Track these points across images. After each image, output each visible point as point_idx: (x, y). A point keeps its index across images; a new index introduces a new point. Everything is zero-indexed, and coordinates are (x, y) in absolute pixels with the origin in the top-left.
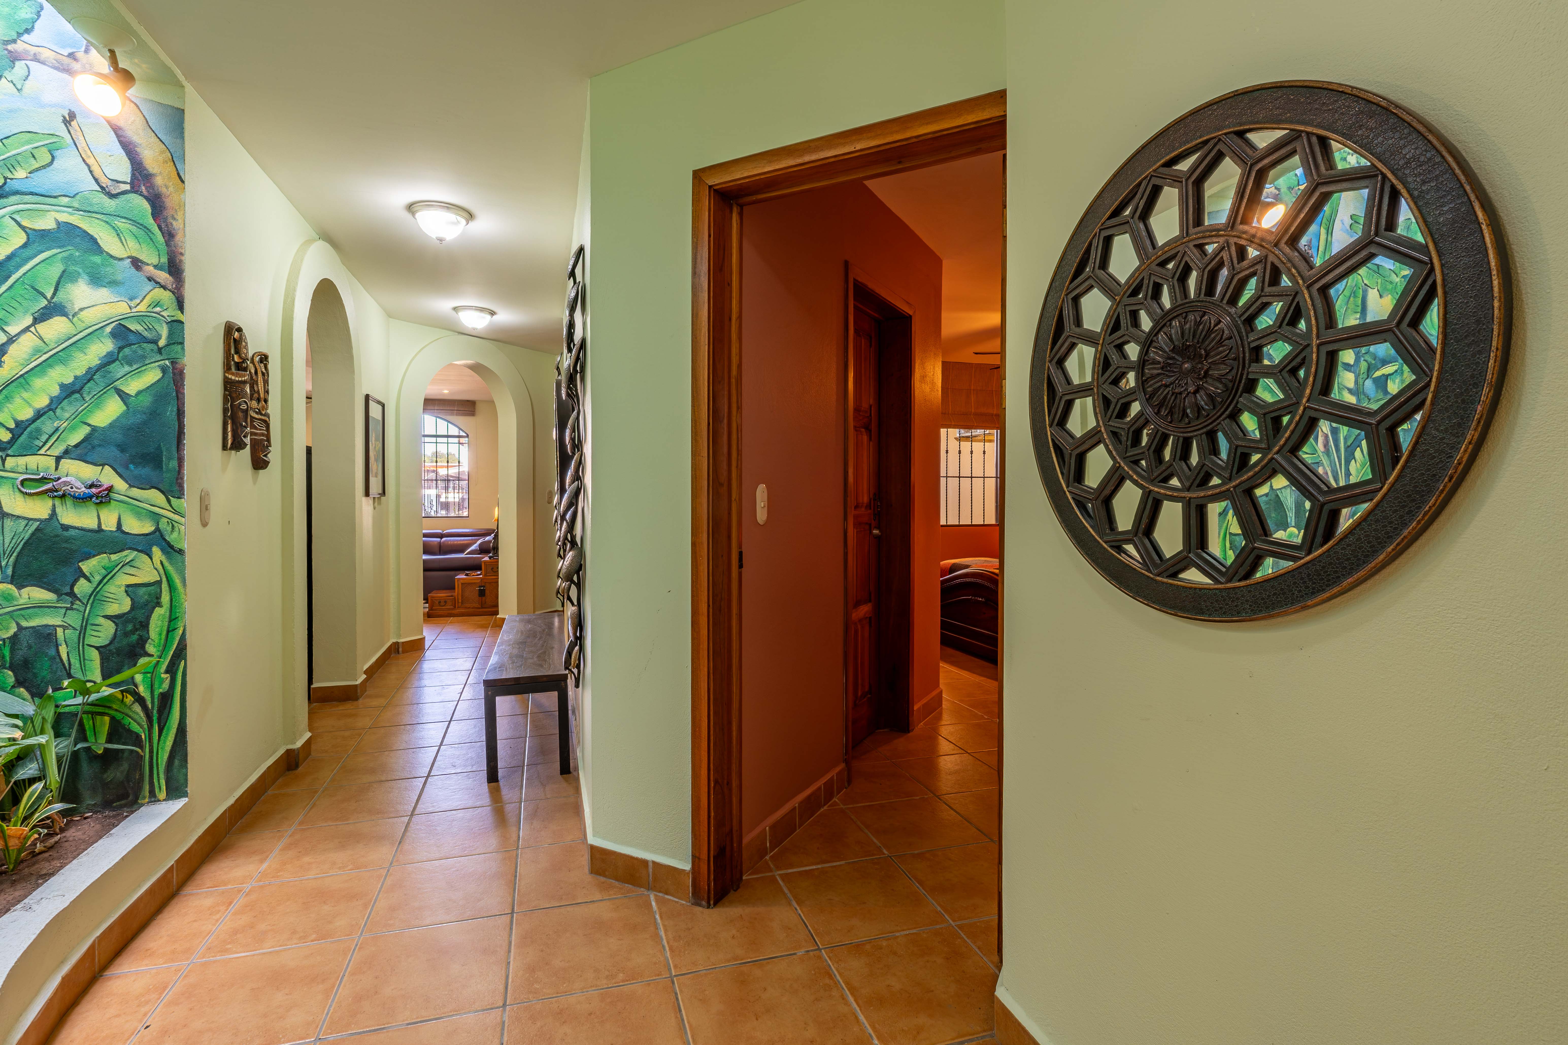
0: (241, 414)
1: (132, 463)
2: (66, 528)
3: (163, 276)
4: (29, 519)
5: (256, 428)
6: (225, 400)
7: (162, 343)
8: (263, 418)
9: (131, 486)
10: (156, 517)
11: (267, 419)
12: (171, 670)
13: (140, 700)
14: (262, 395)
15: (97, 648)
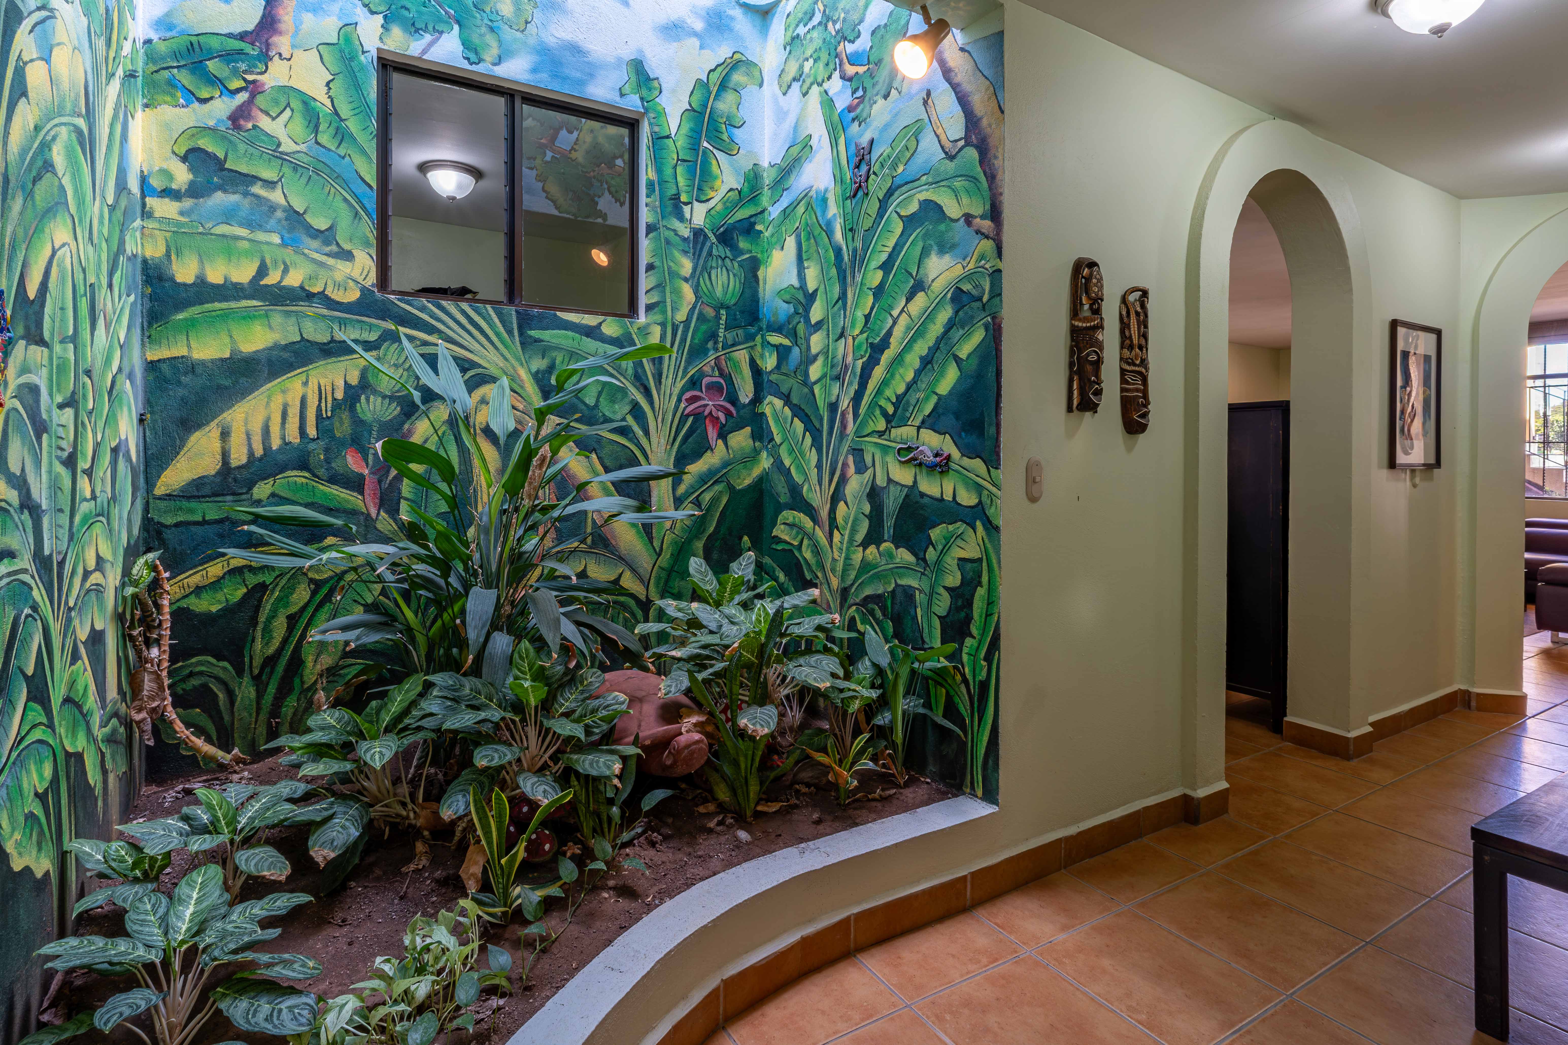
0: (1089, 368)
1: (964, 430)
2: (922, 495)
3: (987, 225)
4: (903, 486)
5: (1128, 383)
6: (1072, 353)
7: (985, 298)
8: (1137, 369)
9: (963, 455)
10: (979, 488)
11: (1144, 370)
12: (988, 658)
13: (965, 681)
14: (1135, 341)
15: (939, 617)
